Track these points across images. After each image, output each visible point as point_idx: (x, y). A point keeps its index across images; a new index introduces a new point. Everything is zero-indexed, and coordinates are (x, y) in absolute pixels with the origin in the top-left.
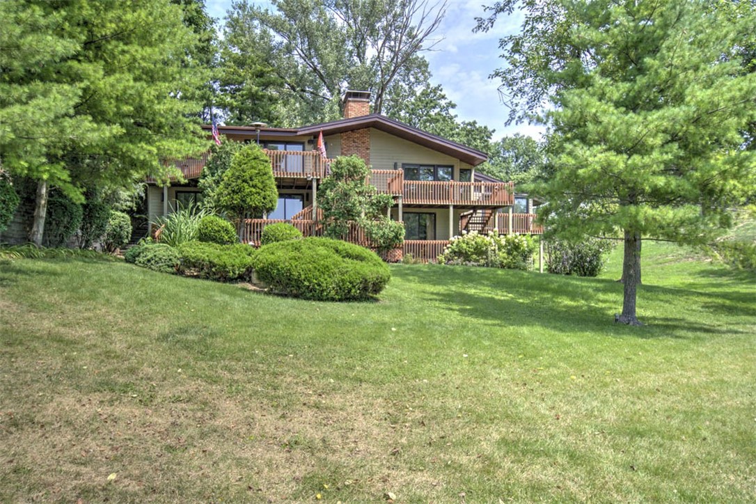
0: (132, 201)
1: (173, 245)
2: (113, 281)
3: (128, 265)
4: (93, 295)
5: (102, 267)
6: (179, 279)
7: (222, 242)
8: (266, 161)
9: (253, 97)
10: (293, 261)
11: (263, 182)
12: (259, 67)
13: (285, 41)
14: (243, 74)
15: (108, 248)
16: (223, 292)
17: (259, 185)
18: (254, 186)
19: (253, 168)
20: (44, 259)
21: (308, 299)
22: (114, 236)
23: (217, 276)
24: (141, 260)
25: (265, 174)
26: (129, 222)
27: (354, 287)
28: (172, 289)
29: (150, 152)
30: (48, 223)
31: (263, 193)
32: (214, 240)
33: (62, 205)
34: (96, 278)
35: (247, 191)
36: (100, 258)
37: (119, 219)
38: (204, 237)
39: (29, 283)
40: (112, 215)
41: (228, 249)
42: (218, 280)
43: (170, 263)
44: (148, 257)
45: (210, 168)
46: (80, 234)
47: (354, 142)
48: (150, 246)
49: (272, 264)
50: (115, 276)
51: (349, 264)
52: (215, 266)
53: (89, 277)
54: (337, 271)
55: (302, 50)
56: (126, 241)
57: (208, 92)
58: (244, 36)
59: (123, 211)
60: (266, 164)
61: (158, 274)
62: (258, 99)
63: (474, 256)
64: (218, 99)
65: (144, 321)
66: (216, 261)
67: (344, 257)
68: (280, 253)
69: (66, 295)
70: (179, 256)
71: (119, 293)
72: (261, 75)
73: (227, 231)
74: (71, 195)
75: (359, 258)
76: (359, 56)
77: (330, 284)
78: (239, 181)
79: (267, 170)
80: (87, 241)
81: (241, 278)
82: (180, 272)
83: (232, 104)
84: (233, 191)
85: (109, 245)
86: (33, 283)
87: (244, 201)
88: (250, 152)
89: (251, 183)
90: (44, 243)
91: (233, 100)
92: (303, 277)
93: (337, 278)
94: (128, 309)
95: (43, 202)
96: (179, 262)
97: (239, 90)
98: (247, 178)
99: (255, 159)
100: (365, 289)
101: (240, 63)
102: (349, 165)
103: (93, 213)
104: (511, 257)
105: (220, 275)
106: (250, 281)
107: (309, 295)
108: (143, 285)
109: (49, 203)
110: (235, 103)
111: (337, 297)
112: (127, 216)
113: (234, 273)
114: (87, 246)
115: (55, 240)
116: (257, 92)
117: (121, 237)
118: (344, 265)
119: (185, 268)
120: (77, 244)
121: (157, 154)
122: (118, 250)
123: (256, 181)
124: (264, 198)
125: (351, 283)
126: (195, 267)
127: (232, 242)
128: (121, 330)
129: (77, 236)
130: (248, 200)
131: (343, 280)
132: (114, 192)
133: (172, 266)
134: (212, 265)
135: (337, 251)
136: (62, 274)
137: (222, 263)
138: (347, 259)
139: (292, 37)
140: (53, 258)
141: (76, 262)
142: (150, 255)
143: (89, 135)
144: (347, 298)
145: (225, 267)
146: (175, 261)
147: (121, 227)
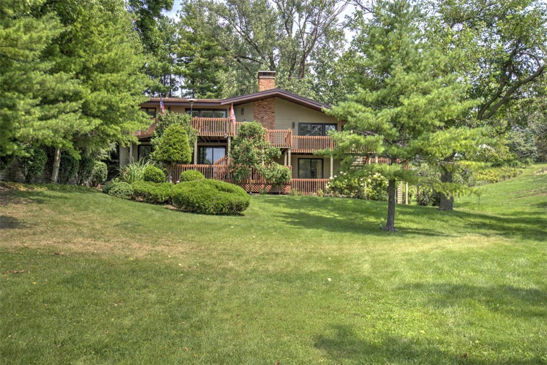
0: (108, 154)
1: (130, 183)
2: (96, 203)
3: (104, 194)
4: (86, 209)
5: (90, 196)
6: (132, 202)
7: (157, 181)
8: (184, 133)
9: (202, 66)
10: (190, 193)
11: (181, 146)
12: (206, 43)
13: (227, 22)
14: (194, 48)
15: (93, 184)
16: (153, 209)
17: (179, 148)
18: (176, 149)
19: (175, 138)
20: (60, 191)
21: (198, 213)
22: (97, 177)
23: (153, 201)
24: (112, 191)
25: (183, 141)
26: (106, 168)
27: (224, 207)
28: (126, 207)
29: (116, 130)
30: (60, 170)
31: (181, 153)
32: (153, 180)
33: (68, 159)
34: (87, 201)
35: (172, 151)
36: (89, 190)
37: (100, 166)
38: (147, 178)
39: (56, 202)
40: (96, 163)
41: (160, 185)
42: (153, 203)
43: (127, 194)
44: (115, 190)
45: (158, 132)
46: (77, 176)
47: (264, 108)
48: (116, 184)
49: (179, 194)
50: (97, 200)
51: (223, 194)
52: (151, 195)
53: (84, 200)
54: (214, 198)
55: (240, 27)
56: (104, 180)
57: (168, 64)
58: (195, 18)
59: (102, 161)
60: (183, 135)
61: (121, 199)
62: (205, 67)
63: (346, 191)
64: (175, 69)
65: (110, 220)
66: (152, 192)
67: (220, 190)
68: (184, 188)
69: (74, 208)
70: (133, 190)
71: (99, 208)
72: (208, 48)
73: (160, 175)
74: (74, 155)
75: (229, 191)
76: (287, 29)
77: (210, 205)
78: (167, 146)
79: (184, 139)
80: (81, 180)
81: (167, 202)
82: (133, 199)
83: (185, 72)
84: (164, 152)
85: (94, 182)
86: (58, 202)
87: (170, 158)
88: (174, 128)
89: (174, 147)
90: (58, 181)
91: (186, 69)
92: (195, 201)
93: (215, 202)
94: (102, 215)
95: (58, 158)
96: (132, 193)
97: (191, 60)
98: (172, 144)
99: (177, 132)
100: (232, 208)
101: (192, 40)
102: (251, 128)
103: (85, 163)
104: (375, 192)
105: (154, 200)
106: (171, 204)
107: (199, 211)
108: (111, 205)
109: (62, 159)
110: (188, 72)
111: (214, 212)
112: (104, 164)
113: (162, 200)
114: (81, 183)
115: (64, 180)
116: (204, 62)
117: (101, 178)
118: (219, 195)
119: (135, 196)
120: (75, 182)
121: (121, 131)
122: (99, 185)
123: (177, 146)
124: (182, 156)
125: (222, 205)
126: (140, 195)
127: (163, 182)
128: (99, 222)
129: (75, 177)
130: (172, 157)
131: (218, 203)
132: (98, 150)
133: (129, 195)
134: (150, 194)
135: (217, 187)
136: (70, 199)
137: (155, 194)
138: (221, 192)
139: (232, 18)
140: (64, 190)
141: (76, 193)
142: (116, 189)
143: (85, 128)
144: (220, 213)
145: (157, 196)
146: (130, 193)
147: (101, 171)
